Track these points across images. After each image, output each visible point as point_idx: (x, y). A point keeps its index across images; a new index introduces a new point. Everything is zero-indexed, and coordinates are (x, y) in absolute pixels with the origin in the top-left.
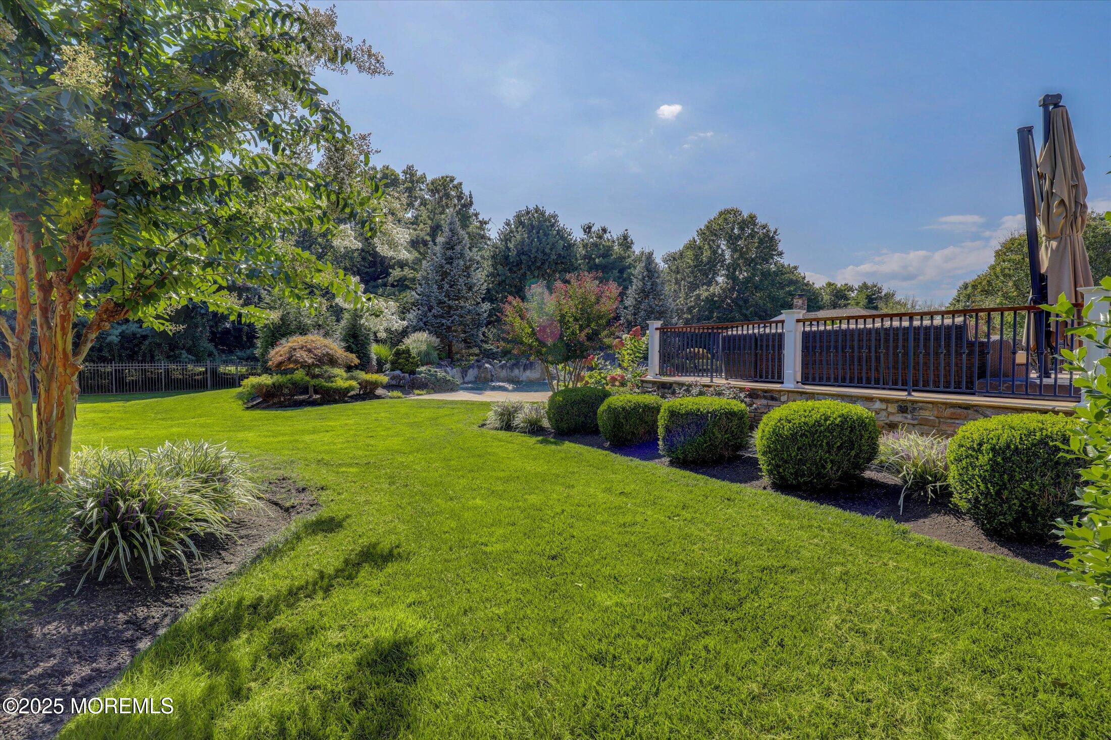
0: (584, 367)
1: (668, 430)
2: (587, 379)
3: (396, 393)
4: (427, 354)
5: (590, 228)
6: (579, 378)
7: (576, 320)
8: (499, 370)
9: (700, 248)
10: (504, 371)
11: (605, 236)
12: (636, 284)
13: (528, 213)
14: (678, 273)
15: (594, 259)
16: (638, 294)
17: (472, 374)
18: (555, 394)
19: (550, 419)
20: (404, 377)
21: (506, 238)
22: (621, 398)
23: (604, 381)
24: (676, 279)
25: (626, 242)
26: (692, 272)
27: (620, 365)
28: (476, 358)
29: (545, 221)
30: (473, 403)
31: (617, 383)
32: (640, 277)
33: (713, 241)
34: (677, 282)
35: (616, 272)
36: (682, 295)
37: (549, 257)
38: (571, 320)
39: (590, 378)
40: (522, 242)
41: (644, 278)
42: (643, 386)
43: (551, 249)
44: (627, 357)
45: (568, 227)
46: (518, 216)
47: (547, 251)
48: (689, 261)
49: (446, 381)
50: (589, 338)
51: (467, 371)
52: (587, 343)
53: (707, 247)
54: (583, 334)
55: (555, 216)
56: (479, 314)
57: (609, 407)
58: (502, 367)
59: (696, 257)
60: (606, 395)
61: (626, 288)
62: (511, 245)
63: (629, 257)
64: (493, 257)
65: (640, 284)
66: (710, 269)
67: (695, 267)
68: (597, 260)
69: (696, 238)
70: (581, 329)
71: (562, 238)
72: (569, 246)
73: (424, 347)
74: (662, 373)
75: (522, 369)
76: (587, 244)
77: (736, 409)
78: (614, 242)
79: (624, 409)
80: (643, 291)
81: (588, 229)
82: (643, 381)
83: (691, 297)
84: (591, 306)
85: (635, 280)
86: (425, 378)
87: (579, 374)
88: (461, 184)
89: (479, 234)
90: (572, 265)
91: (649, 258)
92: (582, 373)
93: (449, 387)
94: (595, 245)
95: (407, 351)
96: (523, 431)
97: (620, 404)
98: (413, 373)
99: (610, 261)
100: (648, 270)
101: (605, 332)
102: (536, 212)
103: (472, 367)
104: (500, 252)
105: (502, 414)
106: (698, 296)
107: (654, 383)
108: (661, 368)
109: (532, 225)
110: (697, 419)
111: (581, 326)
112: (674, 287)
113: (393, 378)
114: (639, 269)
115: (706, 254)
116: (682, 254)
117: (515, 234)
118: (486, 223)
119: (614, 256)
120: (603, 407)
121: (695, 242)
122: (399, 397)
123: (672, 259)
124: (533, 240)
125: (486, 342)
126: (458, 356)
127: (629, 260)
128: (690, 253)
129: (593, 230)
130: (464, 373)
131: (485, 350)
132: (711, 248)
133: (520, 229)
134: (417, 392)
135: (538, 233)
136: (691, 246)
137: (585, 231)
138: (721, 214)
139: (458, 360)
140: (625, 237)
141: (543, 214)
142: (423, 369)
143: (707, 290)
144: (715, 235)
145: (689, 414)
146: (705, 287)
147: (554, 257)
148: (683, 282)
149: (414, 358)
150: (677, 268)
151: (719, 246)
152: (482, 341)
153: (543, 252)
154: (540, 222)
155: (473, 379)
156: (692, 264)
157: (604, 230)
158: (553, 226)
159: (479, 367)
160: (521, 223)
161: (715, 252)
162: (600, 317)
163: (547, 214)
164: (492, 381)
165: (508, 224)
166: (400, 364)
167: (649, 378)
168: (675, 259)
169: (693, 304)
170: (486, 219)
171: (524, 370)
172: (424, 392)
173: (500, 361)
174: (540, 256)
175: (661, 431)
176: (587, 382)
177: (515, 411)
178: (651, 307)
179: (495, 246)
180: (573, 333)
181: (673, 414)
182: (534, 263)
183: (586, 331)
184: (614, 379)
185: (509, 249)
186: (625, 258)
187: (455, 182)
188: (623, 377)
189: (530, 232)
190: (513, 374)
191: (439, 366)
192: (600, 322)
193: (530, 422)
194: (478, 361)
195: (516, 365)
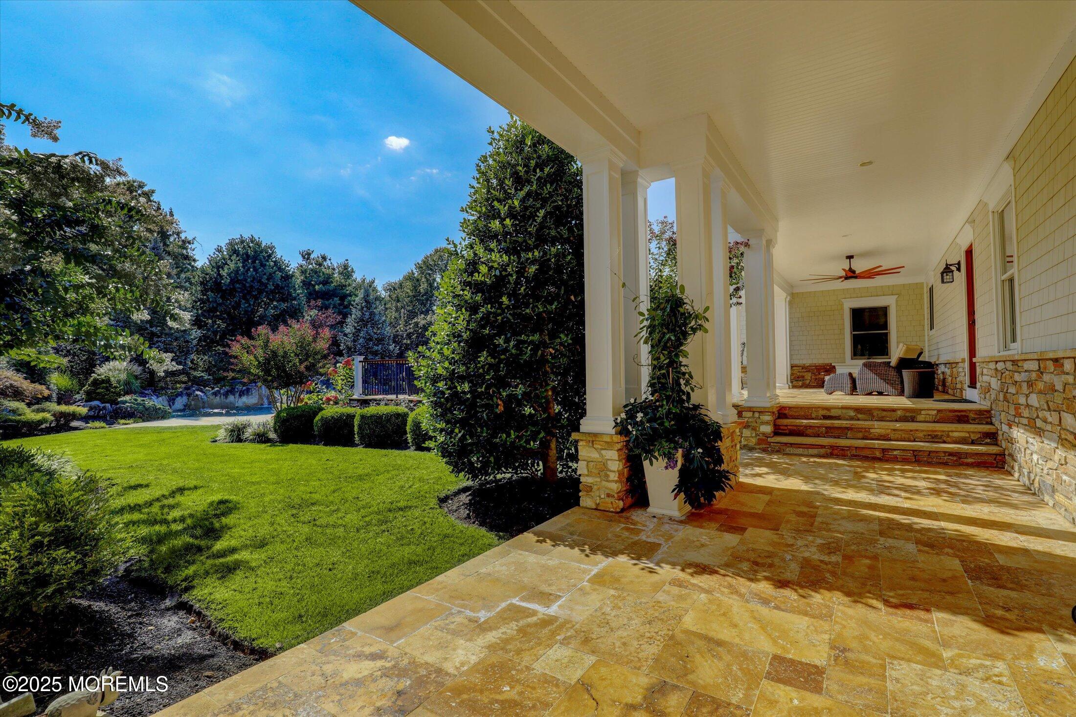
0: (303, 391)
1: (360, 427)
2: (306, 400)
3: (97, 424)
4: (127, 383)
5: (309, 254)
6: (299, 400)
7: (297, 355)
8: (212, 397)
9: (418, 280)
10: (218, 398)
11: (325, 264)
12: (355, 313)
13: (242, 242)
14: (398, 301)
15: (314, 286)
16: (358, 323)
17: (180, 402)
18: (279, 413)
19: (276, 431)
20: (104, 408)
21: (218, 266)
22: (330, 411)
23: (321, 402)
24: (397, 307)
25: (346, 271)
26: (411, 302)
27: (334, 389)
28: (183, 386)
29: (261, 252)
30: (193, 427)
31: (331, 403)
32: (359, 307)
33: (429, 274)
34: (397, 310)
35: (337, 300)
36: (402, 322)
37: (266, 287)
38: (292, 355)
39: (308, 400)
40: (237, 271)
41: (362, 308)
42: (351, 402)
43: (268, 279)
44: (340, 382)
45: (286, 259)
46: (231, 244)
47: (264, 280)
48: (408, 291)
49: (156, 410)
50: (307, 368)
51: (174, 400)
52: (306, 373)
53: (423, 279)
54: (302, 366)
55: (272, 247)
56: (187, 342)
57: (322, 417)
58: (215, 394)
59: (415, 288)
60: (321, 409)
61: (345, 316)
62: (224, 273)
63: (349, 285)
64: (202, 283)
65: (359, 314)
66: (427, 300)
67: (414, 297)
68: (317, 287)
69: (415, 271)
70: (301, 362)
71: (280, 269)
72: (287, 277)
73: (123, 376)
74: (364, 393)
75: (237, 395)
76: (306, 271)
77: (400, 412)
78: (334, 269)
79: (333, 417)
80: (362, 320)
81: (306, 256)
82: (350, 400)
83: (410, 324)
84: (309, 344)
85: (354, 310)
86: (131, 407)
87: (299, 397)
88: (153, 192)
89: (183, 255)
90: (291, 295)
91: (370, 286)
92: (302, 396)
93: (162, 415)
94: (315, 272)
95: (108, 381)
96: (252, 441)
97: (330, 415)
98: (114, 402)
99: (331, 288)
100: (367, 302)
101: (321, 364)
102: (252, 242)
103: (180, 394)
104: (211, 279)
105: (232, 431)
106: (417, 324)
107: (358, 400)
108: (364, 388)
109: (247, 254)
110: (377, 419)
111: (300, 360)
112: (394, 314)
113: (91, 409)
114: (358, 299)
115: (423, 287)
116: (401, 285)
117: (229, 262)
118: (189, 243)
119: (335, 284)
120: (318, 418)
121: (413, 274)
122: (103, 428)
123: (392, 288)
124: (249, 269)
125: (195, 369)
126: (162, 384)
127: (350, 288)
128: (409, 284)
129: (312, 256)
130: (171, 400)
131: (195, 377)
132: (427, 280)
133: (234, 257)
134: (122, 421)
135: (254, 262)
136: (410, 277)
137: (304, 257)
138: (436, 251)
139: (162, 388)
140: (346, 267)
141: (259, 244)
142: (127, 398)
143: (424, 319)
144: (431, 269)
145: (372, 416)
146: (423, 316)
147: (271, 287)
148: (403, 310)
149: (116, 387)
150: (397, 297)
151: (434, 280)
152: (191, 368)
153: (260, 281)
154: (255, 252)
155: (182, 407)
156: (411, 294)
157: (324, 258)
158: (270, 256)
159: (189, 395)
160: (235, 252)
161: (431, 285)
162: (316, 353)
163: (263, 245)
164: (203, 408)
165: (219, 250)
166: (99, 394)
167: (355, 397)
168: (395, 289)
169: (412, 330)
170: (190, 238)
171: (240, 396)
172: (131, 421)
173: (213, 388)
174: (256, 285)
175: (356, 429)
176: (306, 403)
177: (244, 428)
178: (369, 335)
179: (203, 270)
180: (294, 365)
181: (363, 417)
182: (249, 293)
183: (305, 363)
184: (329, 400)
185: (221, 276)
186: (345, 286)
187: (146, 189)
188: (336, 398)
189: (245, 261)
190: (228, 401)
191: (143, 394)
192: (316, 357)
193: (258, 435)
194: (186, 388)
195: (232, 391)
